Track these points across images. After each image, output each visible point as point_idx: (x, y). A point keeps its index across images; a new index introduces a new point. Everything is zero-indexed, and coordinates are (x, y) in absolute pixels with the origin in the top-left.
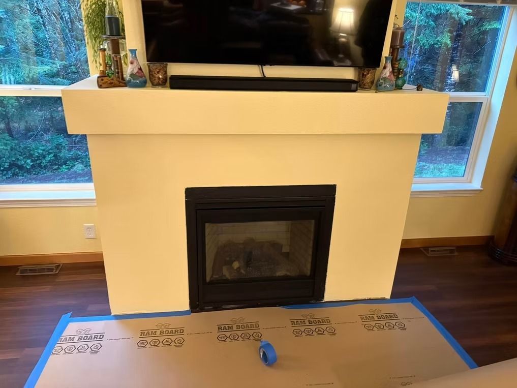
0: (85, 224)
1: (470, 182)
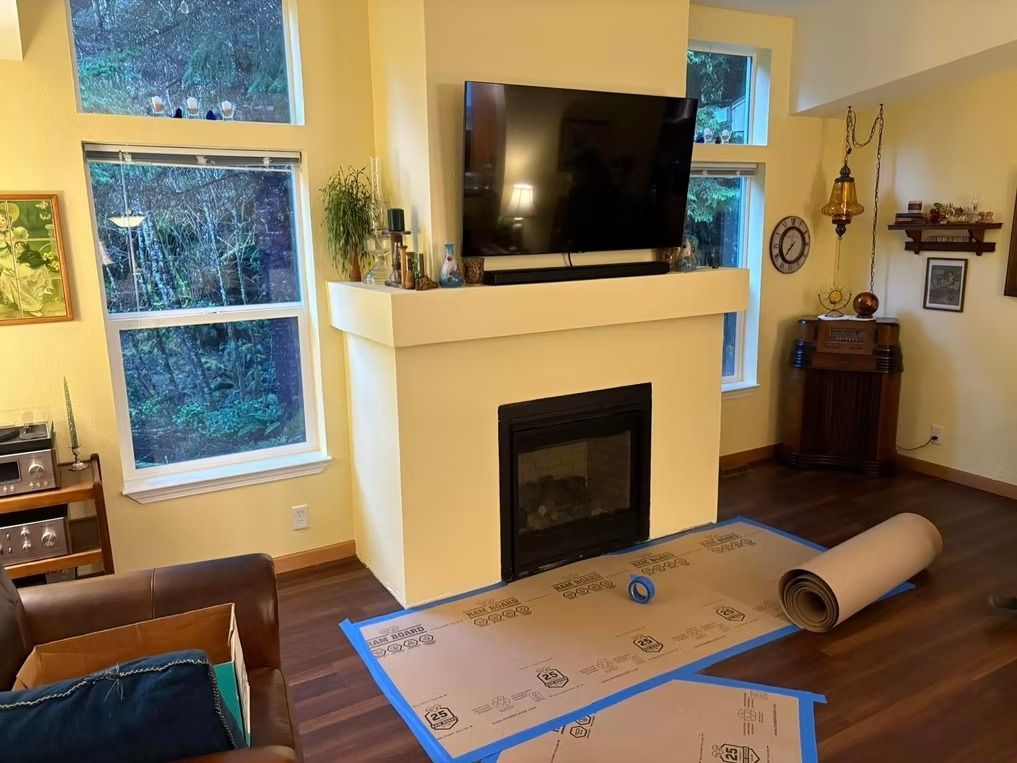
0: (294, 507)
1: (742, 380)
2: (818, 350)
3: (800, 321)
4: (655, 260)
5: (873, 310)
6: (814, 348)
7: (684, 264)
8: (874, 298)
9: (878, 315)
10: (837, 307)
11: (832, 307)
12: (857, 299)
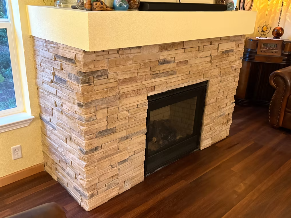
2: (258, 53)
3: (250, 40)
4: (214, 3)
5: (281, 35)
6: (256, 53)
7: (229, 7)
8: (282, 29)
9: (284, 37)
10: (265, 33)
11: (263, 33)
12: (274, 30)
